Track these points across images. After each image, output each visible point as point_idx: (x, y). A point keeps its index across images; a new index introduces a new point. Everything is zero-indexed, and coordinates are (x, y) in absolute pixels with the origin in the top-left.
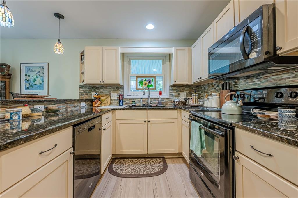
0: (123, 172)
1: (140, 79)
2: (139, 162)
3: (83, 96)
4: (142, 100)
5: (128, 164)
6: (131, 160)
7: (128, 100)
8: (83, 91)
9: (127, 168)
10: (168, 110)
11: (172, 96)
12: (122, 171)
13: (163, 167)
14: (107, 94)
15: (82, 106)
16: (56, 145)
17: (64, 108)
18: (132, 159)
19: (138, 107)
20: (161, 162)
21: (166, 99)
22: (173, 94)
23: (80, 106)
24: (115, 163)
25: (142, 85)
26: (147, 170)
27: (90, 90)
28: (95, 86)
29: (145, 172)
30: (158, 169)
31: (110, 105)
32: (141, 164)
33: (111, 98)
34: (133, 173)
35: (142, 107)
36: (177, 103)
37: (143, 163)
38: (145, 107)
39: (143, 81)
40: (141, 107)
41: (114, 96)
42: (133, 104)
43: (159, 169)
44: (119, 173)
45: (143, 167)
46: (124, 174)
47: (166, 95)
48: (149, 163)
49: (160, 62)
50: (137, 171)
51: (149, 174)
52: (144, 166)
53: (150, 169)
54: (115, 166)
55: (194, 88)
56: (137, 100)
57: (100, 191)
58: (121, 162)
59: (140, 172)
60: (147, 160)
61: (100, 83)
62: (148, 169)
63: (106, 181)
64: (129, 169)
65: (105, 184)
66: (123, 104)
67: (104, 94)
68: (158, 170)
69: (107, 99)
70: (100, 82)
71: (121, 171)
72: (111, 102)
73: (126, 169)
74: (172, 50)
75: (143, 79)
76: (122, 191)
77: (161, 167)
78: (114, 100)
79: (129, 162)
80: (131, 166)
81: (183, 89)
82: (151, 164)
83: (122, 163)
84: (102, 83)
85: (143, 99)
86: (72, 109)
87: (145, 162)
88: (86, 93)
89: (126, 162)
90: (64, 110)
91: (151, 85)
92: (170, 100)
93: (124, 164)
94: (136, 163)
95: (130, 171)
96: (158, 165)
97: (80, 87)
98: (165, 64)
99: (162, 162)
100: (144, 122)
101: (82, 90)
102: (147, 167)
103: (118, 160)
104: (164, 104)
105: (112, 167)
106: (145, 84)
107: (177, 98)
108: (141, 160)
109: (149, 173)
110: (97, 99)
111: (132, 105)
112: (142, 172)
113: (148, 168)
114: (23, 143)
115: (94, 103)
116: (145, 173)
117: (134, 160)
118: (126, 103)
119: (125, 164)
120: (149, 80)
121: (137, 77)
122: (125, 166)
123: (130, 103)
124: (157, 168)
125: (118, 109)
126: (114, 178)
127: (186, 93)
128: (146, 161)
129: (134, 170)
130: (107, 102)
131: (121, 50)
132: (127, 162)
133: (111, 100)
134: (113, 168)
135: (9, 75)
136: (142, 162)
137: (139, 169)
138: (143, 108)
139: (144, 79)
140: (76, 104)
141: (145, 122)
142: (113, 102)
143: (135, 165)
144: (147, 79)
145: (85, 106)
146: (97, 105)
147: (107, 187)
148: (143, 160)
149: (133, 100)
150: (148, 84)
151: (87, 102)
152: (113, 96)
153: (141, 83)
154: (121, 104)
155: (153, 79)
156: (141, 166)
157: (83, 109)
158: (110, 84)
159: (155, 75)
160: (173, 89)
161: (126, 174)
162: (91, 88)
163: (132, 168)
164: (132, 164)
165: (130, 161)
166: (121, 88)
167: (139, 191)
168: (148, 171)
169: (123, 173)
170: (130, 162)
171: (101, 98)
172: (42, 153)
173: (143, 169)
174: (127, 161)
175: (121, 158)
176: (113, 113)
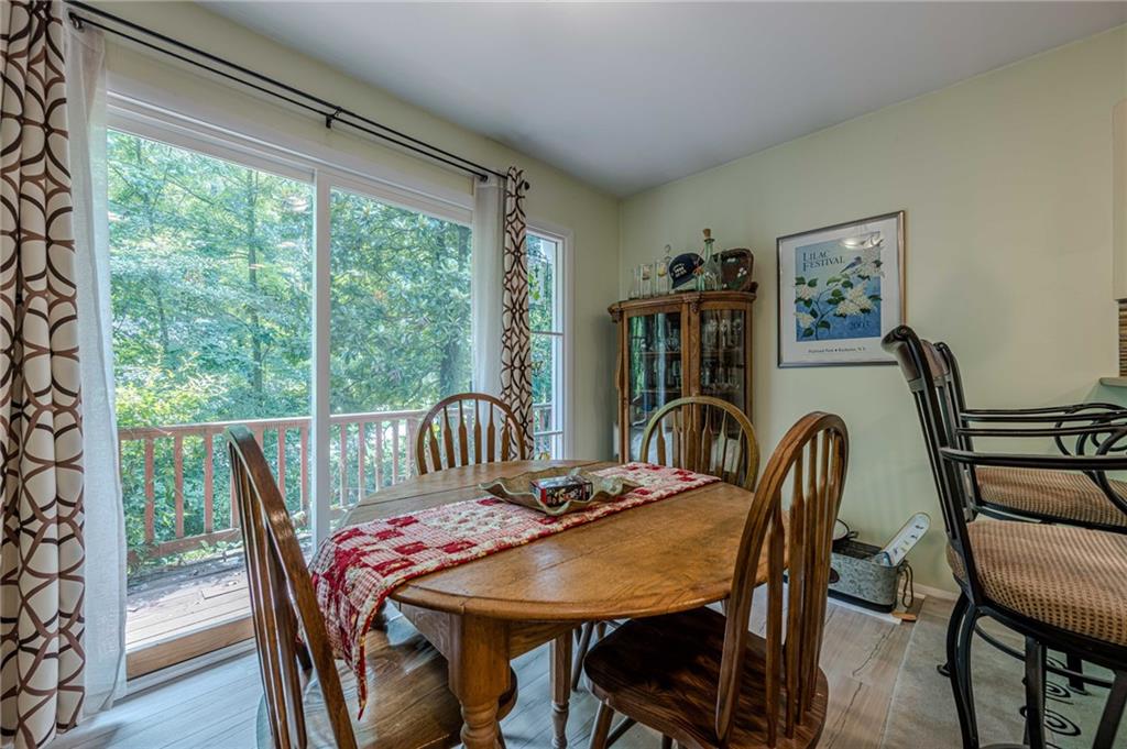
135: (753, 288)
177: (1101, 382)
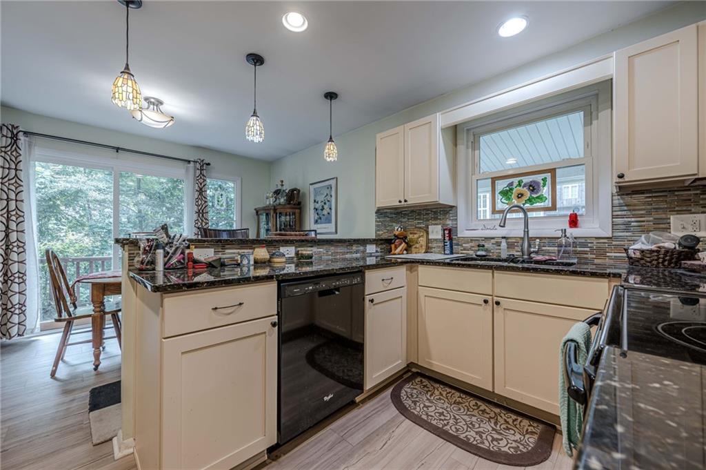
0: (415, 409)
1: (501, 185)
2: (467, 404)
3: (381, 232)
4: (508, 243)
5: (438, 397)
6: (450, 393)
7: (468, 242)
8: (381, 223)
9: (430, 405)
10: (565, 274)
11: (627, 230)
12: (415, 404)
13: (528, 452)
14: (420, 228)
15: (368, 251)
16: (241, 304)
17: (330, 253)
18: (453, 391)
19: (495, 260)
20: (532, 433)
21: (595, 241)
22: (628, 224)
23: (364, 252)
24: (411, 383)
25: (509, 199)
26: (473, 433)
27: (391, 221)
28: (399, 211)
29: (464, 435)
30: (509, 448)
31: (426, 252)
32: (469, 413)
33: (430, 237)
34: (434, 422)
35: (505, 260)
36: (638, 255)
37: (475, 412)
38: (513, 261)
39: (511, 189)
40: (499, 260)
41: (436, 232)
42: (479, 253)
43: (512, 450)
44: (408, 406)
45: (468, 419)
46: (416, 413)
47: (596, 226)
48: (493, 421)
49: (578, 117)
50: (448, 423)
51: (470, 445)
52: (474, 419)
53: (484, 436)
54: (409, 390)
56: (493, 241)
57: (355, 420)
58: (425, 386)
59: (453, 428)
60: (492, 411)
61: (399, 204)
62: (477, 433)
63: (375, 409)
64: (434, 408)
65: (370, 413)
66: (454, 251)
67: (416, 227)
68: (506, 449)
69: (421, 239)
70: (400, 202)
71: (413, 405)
72: (430, 245)
73: (425, 406)
74: (609, 66)
75: (511, 184)
76: (389, 442)
77: (521, 447)
78: (436, 240)
79: (441, 394)
80: (440, 405)
82: (496, 424)
83: (427, 389)
84: (403, 203)
85: (510, 240)
86: (347, 256)
87: (484, 411)
88: (385, 227)
89: (436, 391)
90: (330, 257)
91: (537, 198)
92: (614, 243)
93: (429, 393)
94: (459, 403)
95: (433, 414)
96: (518, 437)
98: (594, 123)
99: (536, 437)
100: (482, 303)
101: (380, 221)
102: (479, 427)
103: (421, 380)
104: (585, 256)
105: (402, 388)
106: (520, 195)
107: (643, 236)
108: (473, 403)
109: (475, 443)
110: (400, 238)
111: (477, 256)
112: (457, 430)
113: (481, 430)
114: (185, 291)
115: (393, 246)
116: (462, 436)
117: (457, 394)
118: (462, 248)
119: (431, 396)
120: (534, 182)
121: (494, 180)
122: (428, 399)
123: (473, 249)
124: (508, 443)
125: (422, 262)
126: (393, 411)
127: (701, 217)
128: (488, 410)
129: (442, 418)
130: (421, 246)
131: (442, 120)
132: (437, 393)
133: (428, 241)
134: (403, 391)
135: (299, 204)
136: (476, 408)
137: (457, 420)
138: (506, 264)
139: (516, 180)
140: (354, 248)
141: (486, 302)
142: (434, 245)
143: (453, 406)
144: (526, 180)
145: (377, 251)
146: (398, 250)
147: (368, 420)
148: (479, 403)
149: (482, 243)
150: (528, 194)
151: (382, 244)
152: (433, 232)
153: (505, 193)
154: (448, 252)
155: (545, 180)
156: (465, 417)
157: (371, 258)
158: (426, 206)
161: (417, 416)
162: (394, 216)
163: (441, 410)
164: (446, 400)
165: (444, 393)
166: (451, 212)
167: (421, 463)
168: (475, 435)
169: (414, 411)
170: (444, 395)
171: (410, 236)
172: (216, 308)
173: (465, 427)
174: (440, 390)
175: (430, 378)
176: (413, 269)
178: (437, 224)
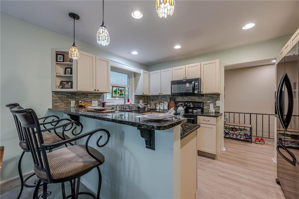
1: (114, 89)
3: (58, 104)
7: (107, 107)
8: (58, 98)
22: (136, 102)
25: (116, 93)
27: (67, 97)
33: (93, 106)
39: (117, 91)
41: (96, 104)
55: (146, 97)
56: (115, 106)
61: (94, 91)
67: (85, 101)
75: (117, 89)
81: (141, 98)
84: (96, 91)
85: (119, 106)
88: (62, 101)
91: (122, 94)
92: (135, 105)
97: (53, 93)
98: (131, 79)
106: (118, 93)
121: (113, 87)
127: (142, 101)
144: (120, 89)
150: (120, 93)
152: (94, 103)
155: (123, 89)
159: (125, 87)
160: (136, 98)
162: (70, 95)
166: (101, 96)
177: (49, 109)
178: (96, 100)
